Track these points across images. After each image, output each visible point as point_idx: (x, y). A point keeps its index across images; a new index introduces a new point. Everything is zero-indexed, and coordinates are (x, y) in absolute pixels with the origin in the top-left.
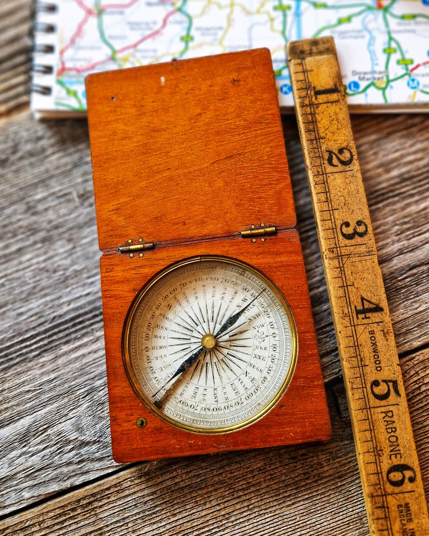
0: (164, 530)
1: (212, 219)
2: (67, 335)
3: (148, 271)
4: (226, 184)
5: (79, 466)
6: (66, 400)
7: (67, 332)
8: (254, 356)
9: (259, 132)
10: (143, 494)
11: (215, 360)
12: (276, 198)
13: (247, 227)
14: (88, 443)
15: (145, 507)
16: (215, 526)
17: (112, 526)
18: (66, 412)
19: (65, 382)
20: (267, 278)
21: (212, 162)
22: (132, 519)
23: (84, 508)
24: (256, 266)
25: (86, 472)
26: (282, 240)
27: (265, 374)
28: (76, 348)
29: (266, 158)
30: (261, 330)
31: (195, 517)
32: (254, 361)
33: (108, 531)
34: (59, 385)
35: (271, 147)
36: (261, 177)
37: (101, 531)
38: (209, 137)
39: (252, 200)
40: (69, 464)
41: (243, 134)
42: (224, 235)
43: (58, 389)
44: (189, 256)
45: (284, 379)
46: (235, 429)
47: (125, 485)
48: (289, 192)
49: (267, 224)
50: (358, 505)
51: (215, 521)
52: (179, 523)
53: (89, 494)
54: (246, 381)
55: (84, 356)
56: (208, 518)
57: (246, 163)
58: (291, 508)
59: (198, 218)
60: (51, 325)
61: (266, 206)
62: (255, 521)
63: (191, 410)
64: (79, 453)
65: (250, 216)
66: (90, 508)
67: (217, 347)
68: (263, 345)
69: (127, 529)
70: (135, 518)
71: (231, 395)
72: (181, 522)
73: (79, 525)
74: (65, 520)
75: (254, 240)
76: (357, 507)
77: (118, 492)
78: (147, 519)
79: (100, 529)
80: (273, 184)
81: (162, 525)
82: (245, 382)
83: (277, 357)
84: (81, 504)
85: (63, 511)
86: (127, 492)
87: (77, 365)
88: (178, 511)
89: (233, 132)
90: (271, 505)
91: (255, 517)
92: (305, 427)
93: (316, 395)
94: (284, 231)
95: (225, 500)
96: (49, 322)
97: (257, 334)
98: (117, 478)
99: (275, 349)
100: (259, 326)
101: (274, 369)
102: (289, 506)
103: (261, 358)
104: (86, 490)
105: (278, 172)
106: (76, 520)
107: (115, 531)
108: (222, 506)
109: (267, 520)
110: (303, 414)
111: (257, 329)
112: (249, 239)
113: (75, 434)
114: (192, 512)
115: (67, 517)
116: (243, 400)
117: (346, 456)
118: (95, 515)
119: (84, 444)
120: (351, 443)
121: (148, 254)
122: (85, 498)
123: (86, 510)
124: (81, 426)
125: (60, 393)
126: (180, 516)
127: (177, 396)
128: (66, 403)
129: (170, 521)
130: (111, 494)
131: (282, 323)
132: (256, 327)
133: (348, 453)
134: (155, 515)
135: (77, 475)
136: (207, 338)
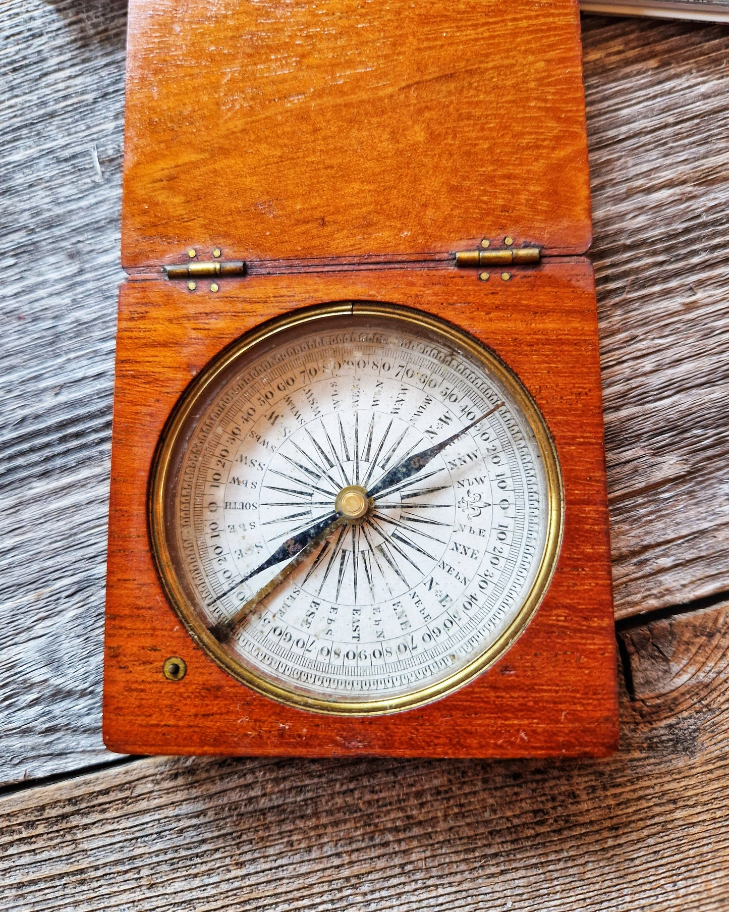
0: (214, 891)
1: (389, 217)
2: (47, 459)
3: (228, 327)
4: (433, 137)
5: (47, 740)
6: (31, 597)
7: (47, 452)
8: (453, 546)
9: (524, 23)
10: (177, 812)
11: (363, 546)
12: (549, 181)
13: (471, 242)
14: (69, 694)
15: (179, 841)
16: (325, 898)
17: (107, 871)
18: (28, 623)
19: (30, 561)
20: (507, 368)
21: (403, 84)
22: (149, 861)
23: (53, 824)
24: (482, 337)
25: (60, 754)
26: (553, 281)
27: (473, 589)
28: (64, 488)
29: (532, 85)
30: (476, 489)
31: (285, 874)
32: (451, 558)
33: (98, 879)
34: (20, 564)
35: (548, 61)
36: (517, 128)
37: (83, 876)
38: (403, 28)
39: (490, 179)
40: (26, 731)
41: (484, 24)
42: (413, 258)
43: (18, 571)
44: (326, 299)
45: (519, 606)
46: (391, 707)
47: (140, 789)
48: (581, 170)
49: (522, 240)
50: (645, 891)
51: (326, 888)
52: (248, 883)
53: (64, 797)
54: (429, 600)
55: (77, 507)
56: (313, 879)
57: (485, 92)
58: (496, 880)
59: (356, 212)
60: (15, 434)
61: (523, 197)
62: (414, 898)
63: (298, 651)
64: (49, 712)
65: (481, 219)
66: (64, 825)
67: (369, 517)
68: (477, 523)
69: (136, 879)
70: (155, 859)
71: (391, 627)
72: (253, 880)
73: (39, 857)
74: (11, 844)
75: (485, 276)
76: (642, 895)
77: (124, 800)
78: (180, 865)
79: (82, 871)
80: (545, 147)
81: (212, 880)
82: (425, 604)
83: (505, 554)
84: (45, 815)
85: (8, 823)
86: (143, 805)
87: (62, 525)
88: (248, 856)
89: (461, 20)
90: (454, 868)
91: (416, 890)
92: (558, 720)
93: (593, 652)
94: (559, 260)
95: (354, 846)
96: (10, 427)
97: (466, 498)
98: (126, 772)
99: (502, 536)
100: (472, 480)
101: (495, 580)
102: (493, 875)
103: (469, 552)
104: (60, 789)
105: (558, 119)
106: (33, 847)
107: (112, 881)
108: (346, 859)
109: (441, 900)
110: (557, 691)
111: (467, 487)
112: (472, 273)
113: (45, 670)
114: (279, 862)
115: (16, 837)
116: (418, 641)
117: (633, 783)
118: (74, 841)
119: (60, 694)
120: (648, 758)
121: (230, 286)
122: (54, 804)
123: (55, 828)
124: (58, 655)
125: (22, 580)
126: (251, 869)
127: (269, 616)
128: (30, 604)
129: (229, 876)
130: (110, 803)
131: (525, 480)
132: (466, 483)
133: (638, 779)
134: (199, 860)
135: (39, 756)
136: (350, 494)
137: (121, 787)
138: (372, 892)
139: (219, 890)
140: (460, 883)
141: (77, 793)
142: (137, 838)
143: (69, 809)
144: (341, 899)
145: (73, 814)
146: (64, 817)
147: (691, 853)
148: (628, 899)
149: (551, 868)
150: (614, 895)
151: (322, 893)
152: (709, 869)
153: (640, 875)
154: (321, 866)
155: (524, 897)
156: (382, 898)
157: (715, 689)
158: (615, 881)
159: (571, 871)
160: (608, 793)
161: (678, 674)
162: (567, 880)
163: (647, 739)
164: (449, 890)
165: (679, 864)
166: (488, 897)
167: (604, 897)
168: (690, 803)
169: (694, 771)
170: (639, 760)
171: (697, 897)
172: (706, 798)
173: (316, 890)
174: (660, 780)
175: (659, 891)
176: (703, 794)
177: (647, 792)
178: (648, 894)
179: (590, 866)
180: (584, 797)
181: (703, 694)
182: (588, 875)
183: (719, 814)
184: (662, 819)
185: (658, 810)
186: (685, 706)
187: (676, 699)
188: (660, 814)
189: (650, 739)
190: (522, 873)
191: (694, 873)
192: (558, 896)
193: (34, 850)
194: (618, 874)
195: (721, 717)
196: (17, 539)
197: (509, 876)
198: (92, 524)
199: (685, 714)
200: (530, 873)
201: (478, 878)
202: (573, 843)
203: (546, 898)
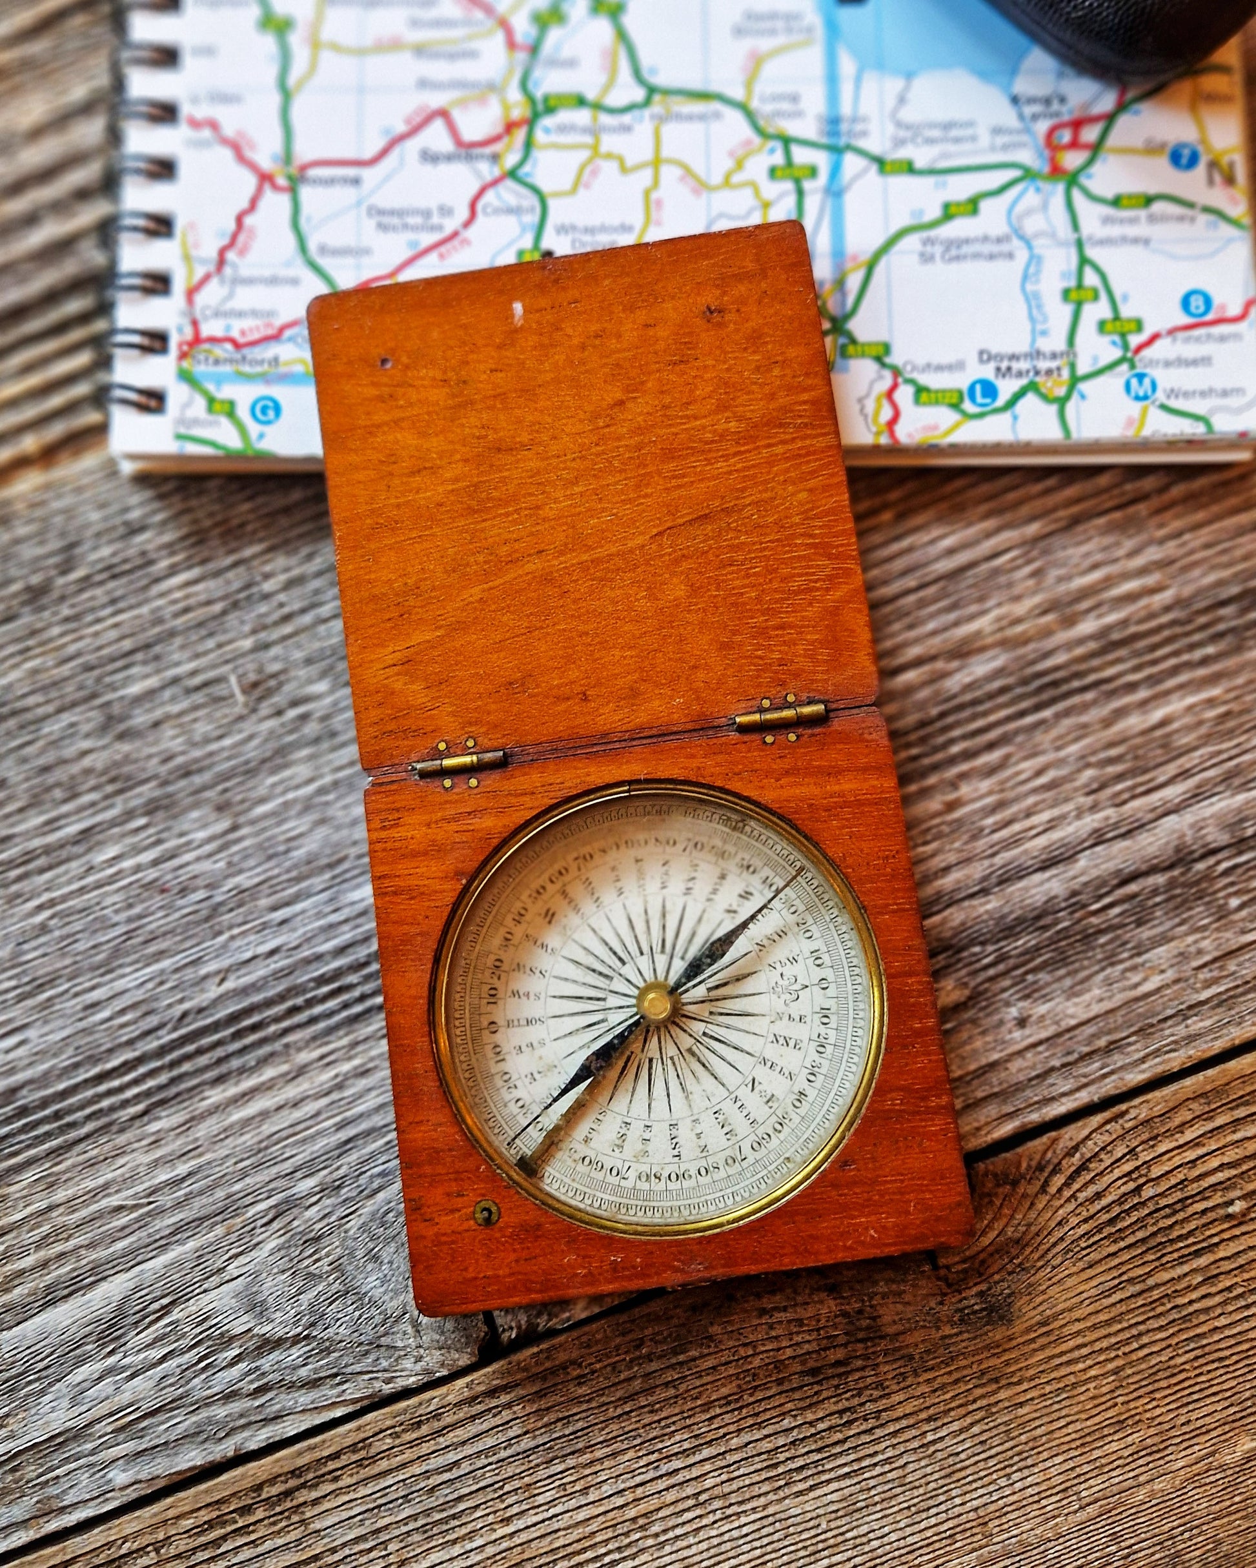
0: (479, 1558)
1: (658, 685)
2: (220, 1061)
3: (492, 824)
4: (695, 590)
5: (257, 1403)
6: (219, 1230)
7: (220, 1052)
8: (772, 1038)
9: (779, 449)
10: (424, 1468)
11: (671, 1050)
12: (826, 626)
13: (750, 703)
14: (278, 1343)
15: (432, 1502)
16: (610, 1547)
17: (347, 1551)
18: (219, 1264)
19: (211, 1188)
20: (806, 837)
21: (655, 531)
22: (397, 1532)
23: (273, 1505)
24: (774, 806)
25: (275, 1418)
26: (843, 736)
27: (801, 1083)
28: (244, 1095)
29: (796, 519)
30: (789, 970)
31: (561, 1525)
32: (772, 1052)
34: (201, 1193)
35: (810, 491)
36: (785, 570)
39: (763, 632)
40: (229, 1396)
41: (735, 455)
42: (690, 726)
43: (197, 1203)
44: (600, 782)
45: (852, 1094)
46: (729, 1223)
47: (378, 1446)
48: (860, 611)
49: (804, 696)
51: (610, 1535)
52: (519, 1542)
53: (286, 1470)
54: (754, 1103)
55: (264, 1115)
56: (594, 1527)
58: (806, 1498)
59: (620, 682)
60: (174, 1036)
61: (801, 648)
62: (714, 1533)
63: (613, 1180)
64: (257, 1368)
65: (758, 677)
66: (288, 1505)
67: (677, 1017)
68: (795, 1009)
69: (383, 1557)
70: (404, 1529)
71: (716, 1139)
72: (524, 1537)
73: (260, 1550)
74: (224, 1538)
75: (769, 739)
77: (359, 1463)
78: (435, 1530)
79: (316, 1558)
80: (818, 589)
81: (474, 1545)
82: (749, 1107)
83: (832, 1040)
84: (264, 1496)
85: (218, 1513)
86: (384, 1465)
87: (249, 1139)
88: (515, 1509)
90: (756, 1490)
91: (715, 1522)
92: (908, 1213)
93: (935, 1134)
94: (847, 712)
95: (638, 1480)
96: (169, 1027)
97: (781, 982)
98: (359, 1429)
99: (825, 1020)
100: (784, 960)
101: (824, 1070)
102: (800, 1493)
103: (792, 1043)
104: (278, 1460)
105: (829, 556)
106: (253, 1537)
108: (629, 1497)
109: (745, 1530)
110: (902, 1181)
111: (780, 969)
112: (755, 737)
113: (245, 1318)
114: (552, 1512)
115: (229, 1529)
116: (747, 1150)
117: (947, 1365)
118: (302, 1522)
119: (269, 1344)
120: (961, 1333)
121: (492, 780)
122: (272, 1481)
123: (278, 1509)
124: (259, 1298)
125: (203, 1212)
126: (520, 1524)
127: (575, 1145)
128: (219, 1240)
129: (493, 1537)
130: (342, 1468)
131: (842, 953)
132: (778, 965)
133: (952, 1359)
134: (456, 1523)
135: (250, 1424)
136: (651, 996)
137: (353, 1448)
138: (665, 1531)
139: (484, 1555)
140: (765, 1507)
141: (300, 1462)
142: (380, 1506)
143: (292, 1483)
144: (629, 1545)
145: (298, 1488)
146: (288, 1494)
147: (1023, 1438)
148: (958, 1501)
149: (867, 1475)
150: (942, 1498)
151: (607, 1541)
152: (1045, 1455)
153: (968, 1471)
154: (602, 1509)
155: (840, 1513)
156: (677, 1537)
157: (1027, 1245)
158: (941, 1482)
159: (890, 1476)
160: (921, 1379)
161: (984, 1233)
162: (886, 1487)
163: (957, 1311)
164: (753, 1517)
165: (1010, 1453)
166: (799, 1519)
167: (931, 1502)
168: (1015, 1380)
169: (1014, 1343)
170: (951, 1336)
171: (1037, 1489)
172: (1031, 1372)
173: (599, 1538)
174: (977, 1358)
175: (992, 1488)
176: (1027, 1368)
177: (965, 1372)
178: (980, 1492)
179: (911, 1467)
180: (895, 1388)
181: (1014, 1252)
182: (909, 1479)
183: (1048, 1389)
184: (984, 1402)
185: (979, 1392)
186: (995, 1268)
187: (983, 1262)
188: (983, 1397)
189: (961, 1310)
190: (834, 1486)
191: (1029, 1462)
192: (878, 1507)
193: (253, 1542)
194: (943, 1473)
195: (1038, 1276)
196: (193, 1163)
197: (819, 1492)
198: (284, 1134)
199: (997, 1277)
200: (843, 1484)
201: (785, 1498)
202: (888, 1443)
203: (864, 1512)
